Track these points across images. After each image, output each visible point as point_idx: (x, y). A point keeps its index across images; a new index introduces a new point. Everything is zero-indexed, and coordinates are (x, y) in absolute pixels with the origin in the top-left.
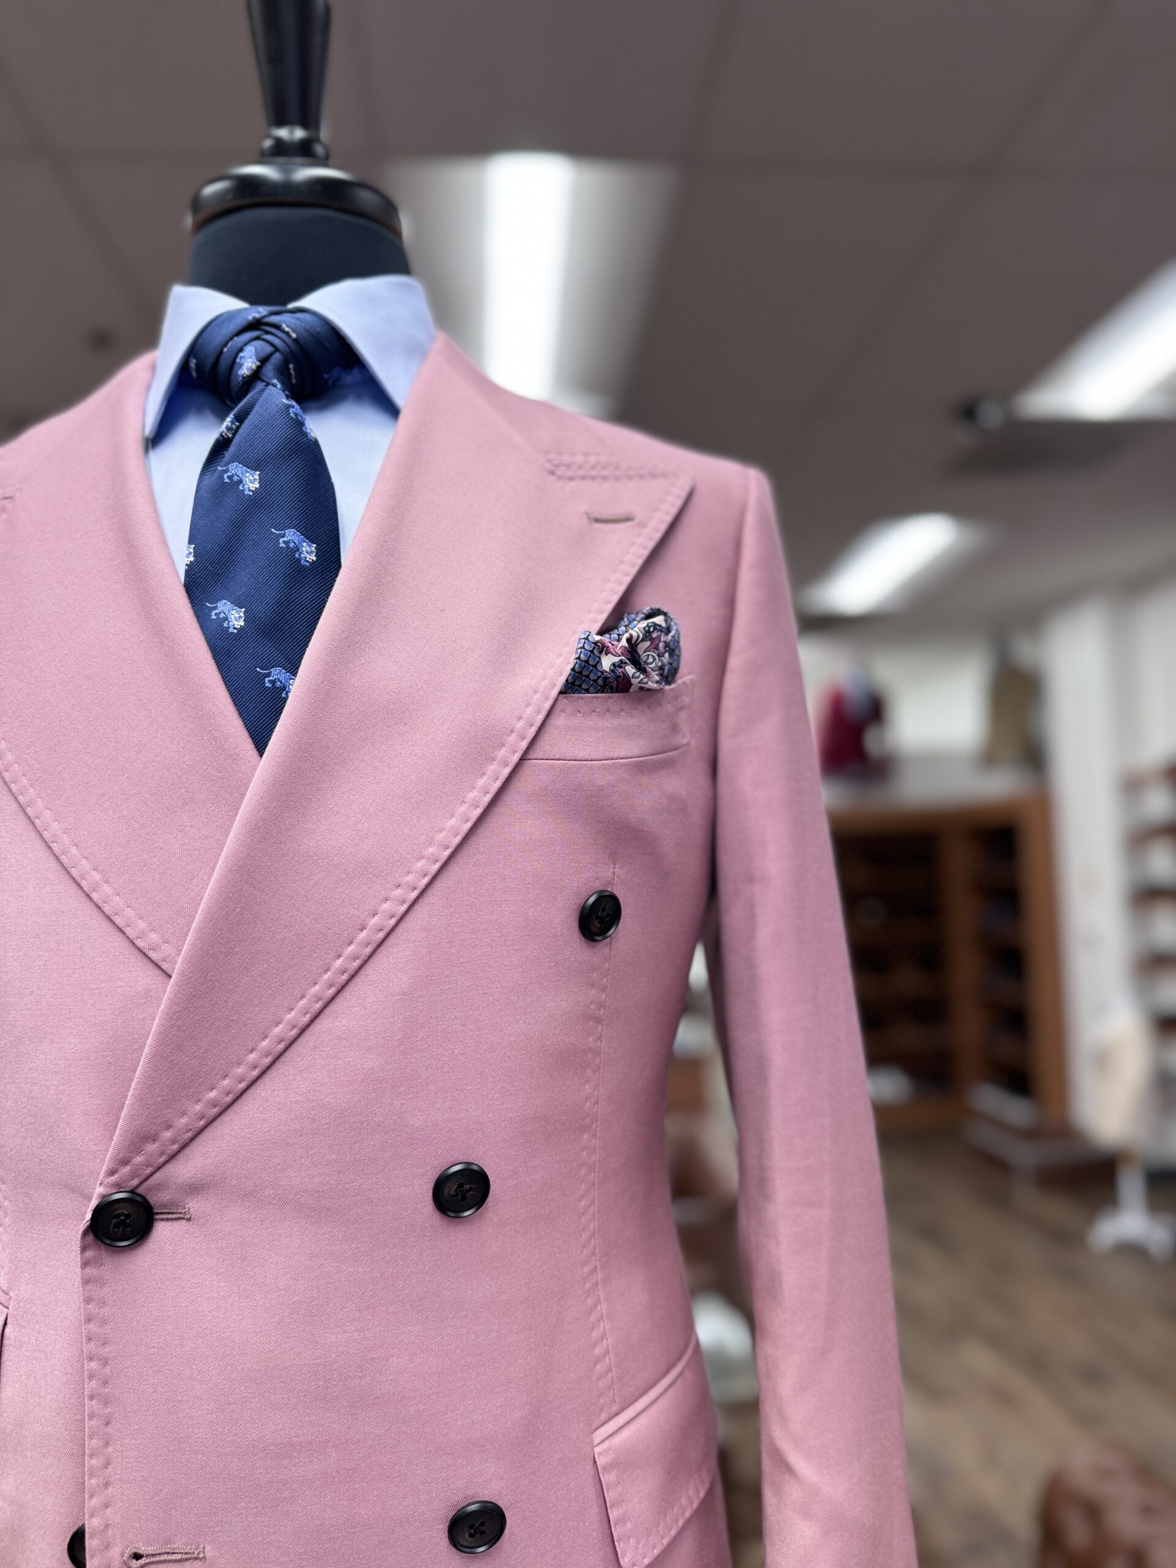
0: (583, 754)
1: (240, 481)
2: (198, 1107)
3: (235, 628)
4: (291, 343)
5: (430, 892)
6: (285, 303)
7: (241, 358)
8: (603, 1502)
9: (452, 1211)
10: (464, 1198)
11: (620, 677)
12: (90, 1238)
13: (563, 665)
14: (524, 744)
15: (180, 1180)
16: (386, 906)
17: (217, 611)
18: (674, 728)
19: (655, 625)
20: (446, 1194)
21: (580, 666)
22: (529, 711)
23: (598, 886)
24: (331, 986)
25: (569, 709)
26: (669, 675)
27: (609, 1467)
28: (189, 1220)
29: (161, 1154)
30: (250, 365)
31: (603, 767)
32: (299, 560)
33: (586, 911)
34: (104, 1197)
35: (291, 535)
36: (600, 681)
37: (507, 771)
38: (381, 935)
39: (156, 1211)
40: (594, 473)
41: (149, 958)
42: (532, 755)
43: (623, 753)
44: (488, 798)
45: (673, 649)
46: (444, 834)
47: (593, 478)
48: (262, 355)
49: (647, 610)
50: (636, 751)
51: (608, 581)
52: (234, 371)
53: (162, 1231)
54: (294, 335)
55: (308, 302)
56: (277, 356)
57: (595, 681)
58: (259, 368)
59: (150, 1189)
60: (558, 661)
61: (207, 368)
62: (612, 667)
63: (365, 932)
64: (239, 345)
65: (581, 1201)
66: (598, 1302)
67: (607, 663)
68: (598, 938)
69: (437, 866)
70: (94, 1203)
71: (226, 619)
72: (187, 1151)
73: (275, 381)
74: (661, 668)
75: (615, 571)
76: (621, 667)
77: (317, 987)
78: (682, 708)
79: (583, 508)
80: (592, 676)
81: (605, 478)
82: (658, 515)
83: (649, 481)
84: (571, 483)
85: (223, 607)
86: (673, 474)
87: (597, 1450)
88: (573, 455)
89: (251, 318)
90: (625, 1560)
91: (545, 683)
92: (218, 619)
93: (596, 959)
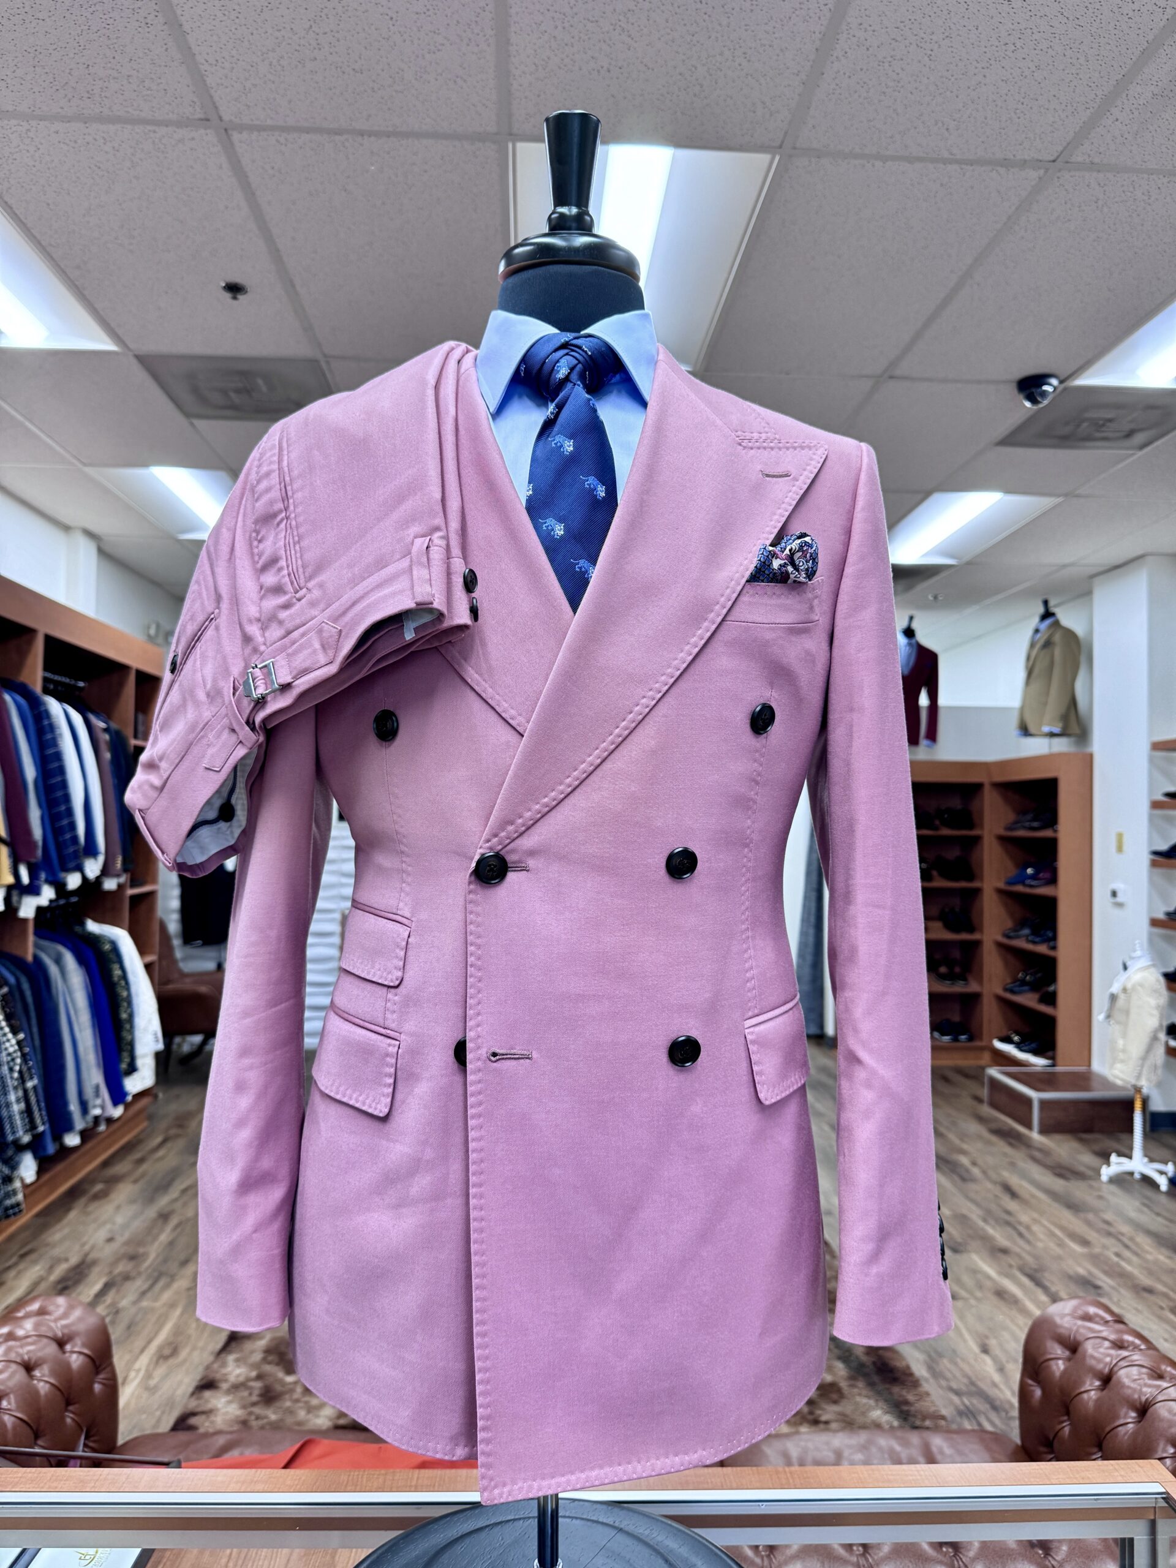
0: (759, 620)
1: (562, 446)
2: (537, 807)
3: (558, 535)
4: (588, 359)
5: (667, 695)
6: (579, 332)
7: (558, 367)
8: (749, 1062)
9: (677, 875)
10: (683, 867)
11: (783, 573)
12: (473, 878)
13: (750, 564)
14: (725, 611)
15: (525, 848)
16: (644, 701)
17: (546, 525)
18: (811, 608)
19: (806, 542)
20: (674, 863)
21: (760, 565)
22: (728, 591)
23: (762, 701)
24: (613, 744)
25: (751, 592)
26: (811, 574)
27: (754, 1042)
28: (528, 871)
29: (516, 832)
30: (564, 372)
31: (771, 629)
32: (596, 495)
33: (755, 715)
34: (483, 854)
35: (591, 481)
36: (771, 575)
37: (714, 627)
38: (640, 717)
39: (509, 865)
40: (765, 444)
41: (510, 725)
42: (729, 618)
43: (782, 621)
44: (703, 642)
45: (814, 558)
46: (676, 662)
47: (765, 448)
48: (571, 366)
49: (798, 533)
50: (789, 621)
51: (775, 514)
52: (553, 375)
53: (511, 876)
54: (590, 353)
55: (589, 331)
56: (580, 366)
57: (768, 575)
58: (569, 373)
59: (507, 852)
60: (746, 562)
61: (534, 372)
62: (779, 567)
63: (632, 715)
64: (557, 358)
66: (749, 947)
67: (776, 564)
68: (762, 732)
69: (673, 680)
70: (477, 857)
71: (552, 529)
72: (529, 832)
73: (579, 383)
74: (807, 570)
75: (779, 508)
76: (784, 567)
77: (605, 744)
78: (816, 597)
79: (759, 467)
80: (767, 572)
81: (772, 448)
82: (806, 473)
83: (800, 452)
84: (752, 451)
85: (550, 522)
86: (815, 446)
87: (747, 1031)
88: (752, 433)
89: (562, 341)
90: (762, 1096)
91: (737, 575)
92: (548, 529)
93: (758, 745)
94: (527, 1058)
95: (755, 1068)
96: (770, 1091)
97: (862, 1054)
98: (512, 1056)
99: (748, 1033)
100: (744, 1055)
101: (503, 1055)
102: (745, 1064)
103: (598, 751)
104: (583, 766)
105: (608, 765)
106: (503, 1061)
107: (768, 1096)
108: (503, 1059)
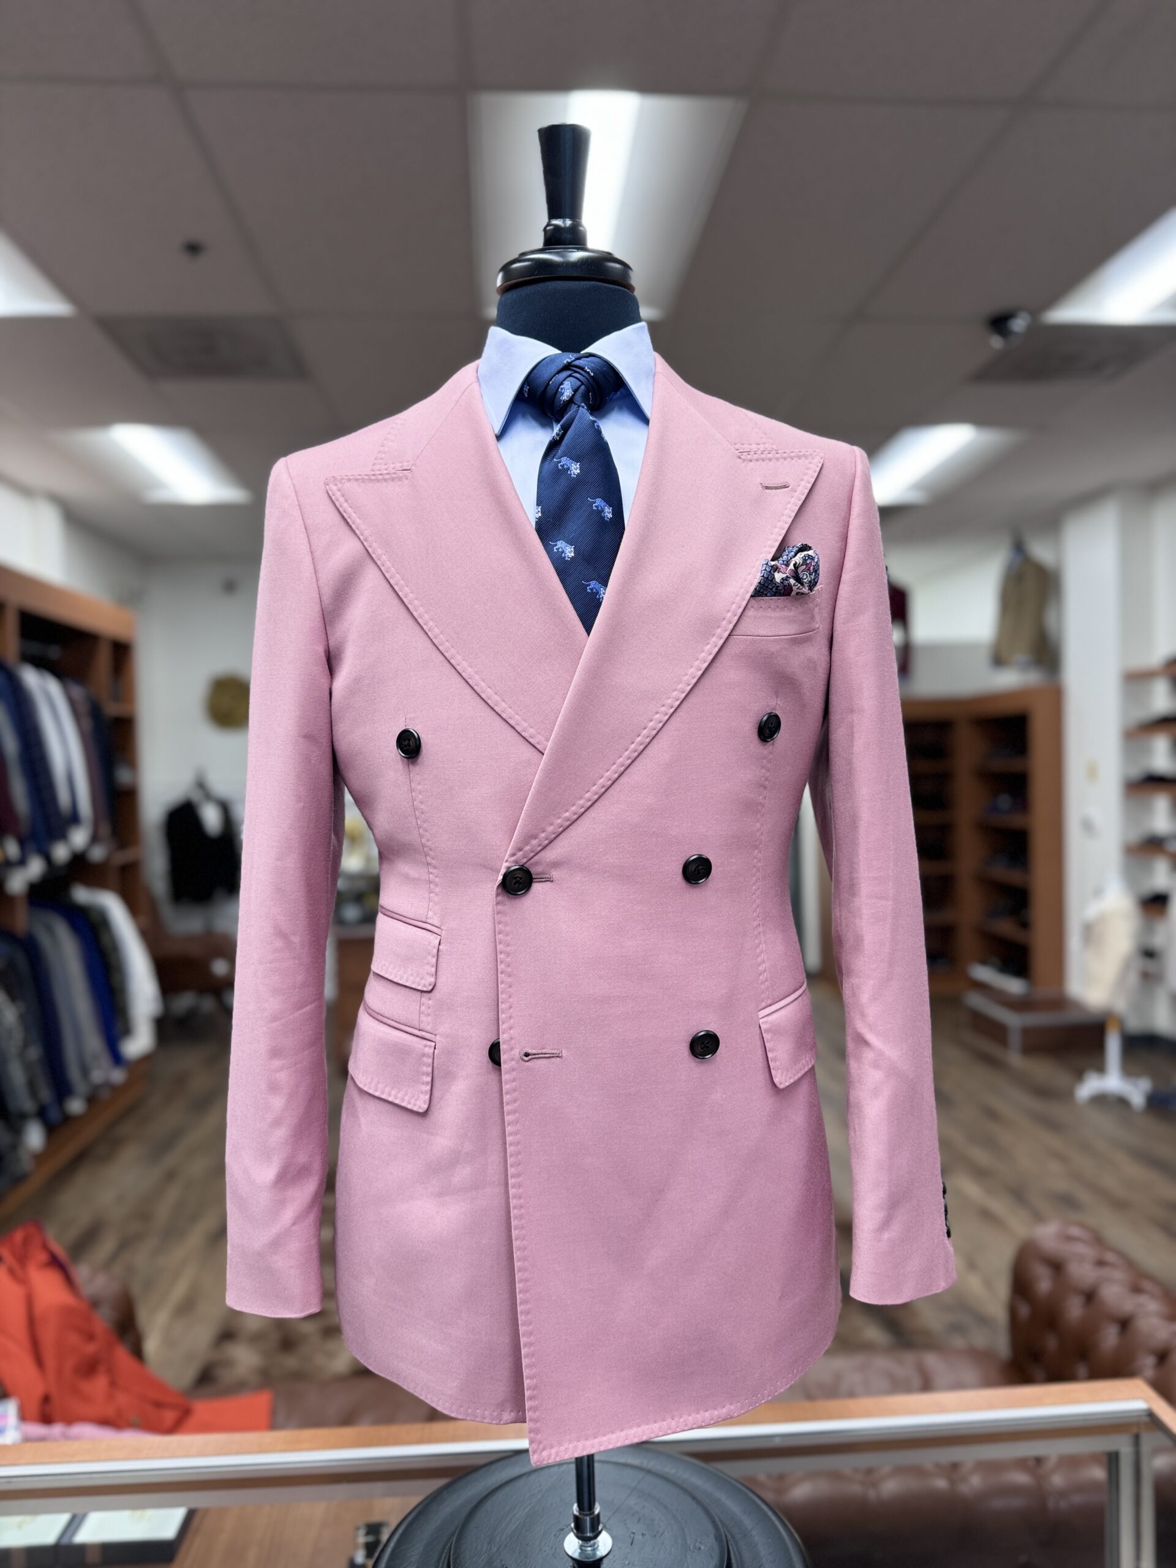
1: (568, 469)
2: (559, 821)
3: (569, 558)
4: (590, 380)
5: (679, 710)
6: (579, 352)
7: (562, 389)
8: (764, 1048)
9: (693, 880)
10: (699, 873)
11: (786, 586)
12: (500, 890)
13: (754, 579)
14: (731, 626)
15: (548, 860)
16: (658, 716)
17: (557, 547)
18: (813, 618)
19: (809, 555)
20: (690, 870)
21: (764, 580)
22: (734, 606)
23: (769, 710)
24: (629, 758)
25: (756, 605)
26: (812, 585)
27: (767, 1031)
28: (552, 881)
29: (539, 845)
30: (568, 394)
31: (775, 640)
32: (604, 517)
33: (763, 724)
34: (509, 868)
35: (599, 502)
36: (774, 589)
37: (722, 642)
38: (654, 732)
39: (533, 877)
40: (763, 456)
41: (530, 743)
42: (734, 633)
43: (787, 632)
44: (711, 657)
45: (816, 570)
46: (687, 677)
47: (763, 460)
48: (575, 388)
49: (799, 545)
50: (793, 632)
51: (775, 527)
52: (557, 396)
53: (536, 887)
54: (592, 374)
55: (590, 349)
56: (583, 387)
57: (771, 589)
58: (573, 395)
59: (532, 865)
60: (750, 577)
61: (538, 393)
62: (782, 581)
63: (646, 730)
64: (561, 380)
65: (753, 886)
66: (760, 943)
67: (778, 577)
68: (769, 740)
69: (684, 695)
70: (503, 871)
71: (563, 552)
72: (552, 845)
73: (583, 404)
74: (810, 582)
75: (779, 521)
76: (787, 580)
77: (621, 759)
78: (817, 605)
79: (759, 480)
80: (770, 587)
81: (770, 460)
82: (803, 483)
83: (797, 461)
84: (751, 464)
85: (561, 544)
86: (811, 455)
87: (761, 1021)
88: (750, 444)
89: (565, 362)
90: (776, 1080)
91: (742, 591)
92: (558, 551)
93: (765, 752)
94: (557, 1057)
95: (770, 1055)
96: (784, 1075)
97: (870, 1037)
98: (544, 1056)
99: (762, 1023)
100: (759, 1043)
101: (535, 1054)
102: (760, 1052)
103: (615, 766)
104: (601, 781)
105: (624, 779)
106: (535, 1060)
107: (782, 1080)
108: (535, 1058)
